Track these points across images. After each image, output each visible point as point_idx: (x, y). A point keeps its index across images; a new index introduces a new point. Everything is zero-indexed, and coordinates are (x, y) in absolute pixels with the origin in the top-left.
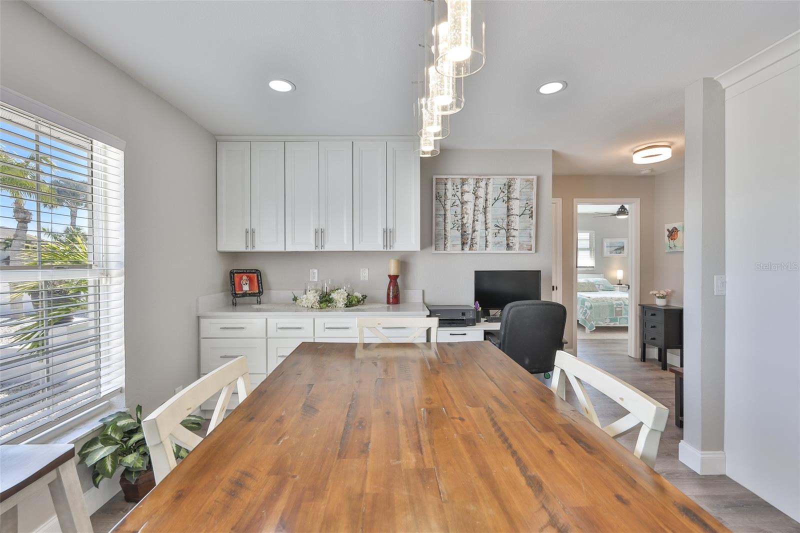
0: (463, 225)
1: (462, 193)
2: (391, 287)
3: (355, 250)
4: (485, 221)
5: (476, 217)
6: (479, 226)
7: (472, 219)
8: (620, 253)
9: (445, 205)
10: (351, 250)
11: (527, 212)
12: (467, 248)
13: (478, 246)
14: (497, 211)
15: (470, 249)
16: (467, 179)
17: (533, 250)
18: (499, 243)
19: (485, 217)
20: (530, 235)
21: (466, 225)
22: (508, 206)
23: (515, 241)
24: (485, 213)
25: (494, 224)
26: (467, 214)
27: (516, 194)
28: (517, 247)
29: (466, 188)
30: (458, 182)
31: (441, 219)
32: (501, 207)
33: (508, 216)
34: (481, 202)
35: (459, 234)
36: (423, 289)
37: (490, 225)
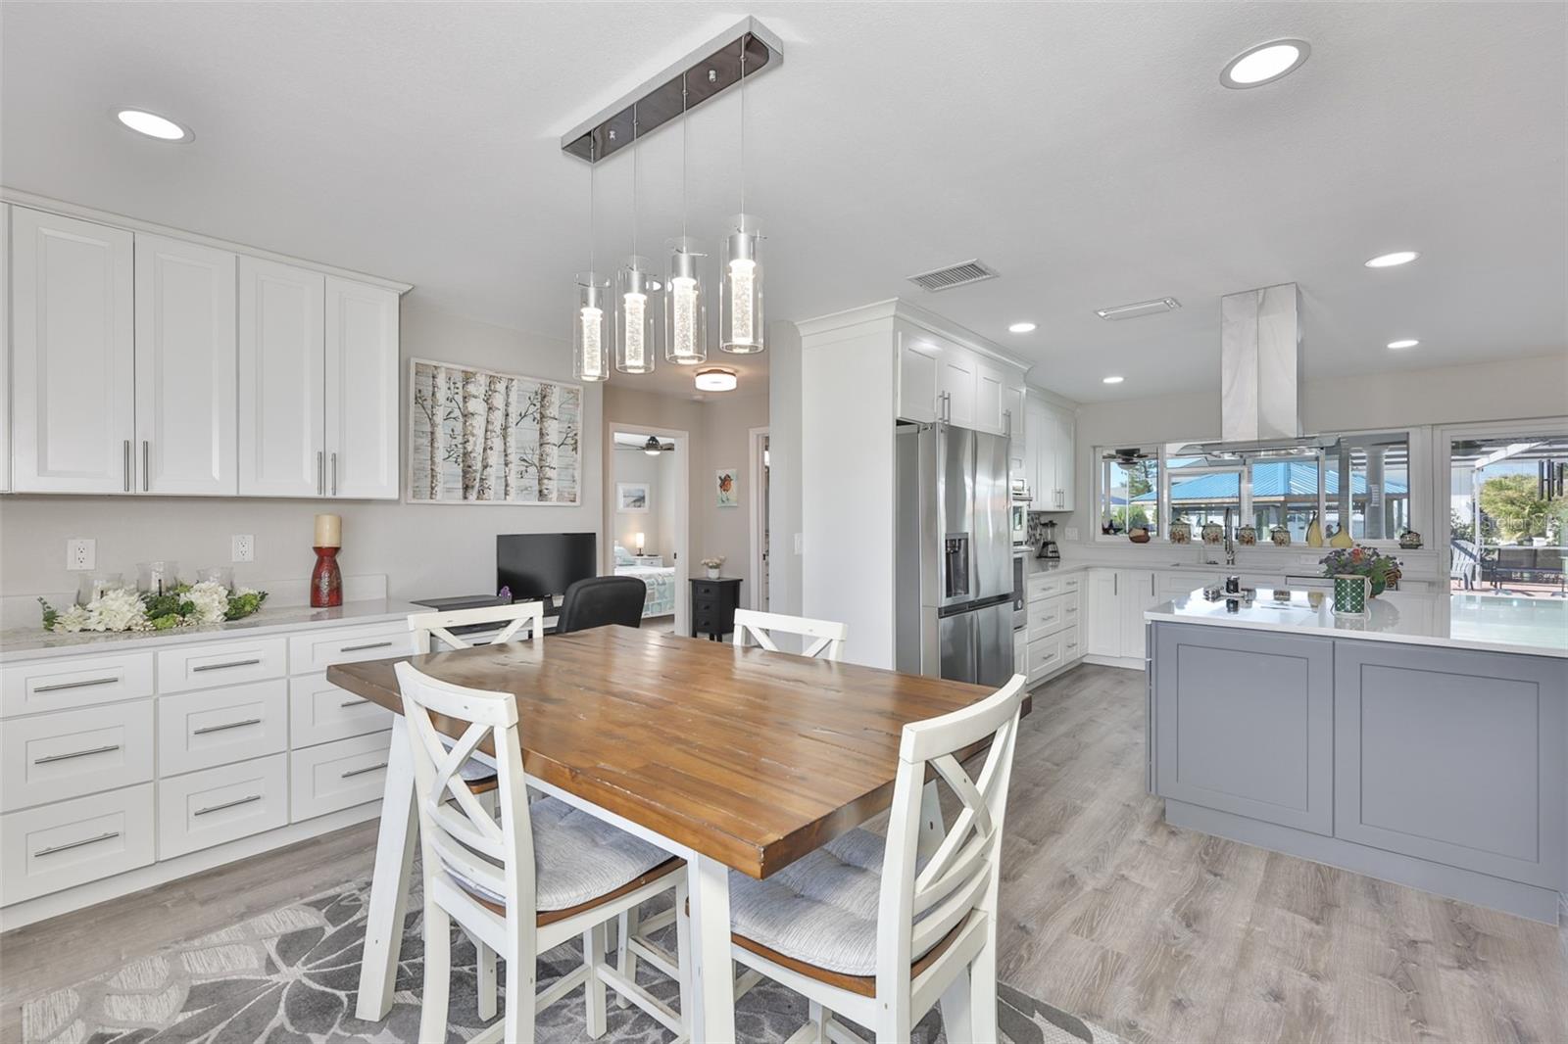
0: (466, 454)
1: (465, 399)
2: (322, 572)
3: (242, 493)
4: (505, 451)
5: (489, 442)
6: (495, 458)
7: (483, 446)
8: (640, 506)
9: (433, 415)
10: (235, 494)
11: (570, 441)
12: (473, 495)
13: (492, 492)
14: (524, 434)
15: (478, 498)
16: (474, 374)
17: (578, 502)
18: (526, 489)
19: (505, 444)
20: (573, 477)
21: (472, 455)
22: (541, 429)
23: (552, 486)
24: (505, 438)
25: (519, 456)
26: (473, 435)
27: (553, 411)
28: (554, 495)
29: (471, 388)
30: (458, 378)
31: (426, 441)
32: (530, 430)
33: (541, 445)
34: (498, 418)
35: (458, 470)
37: (513, 458)
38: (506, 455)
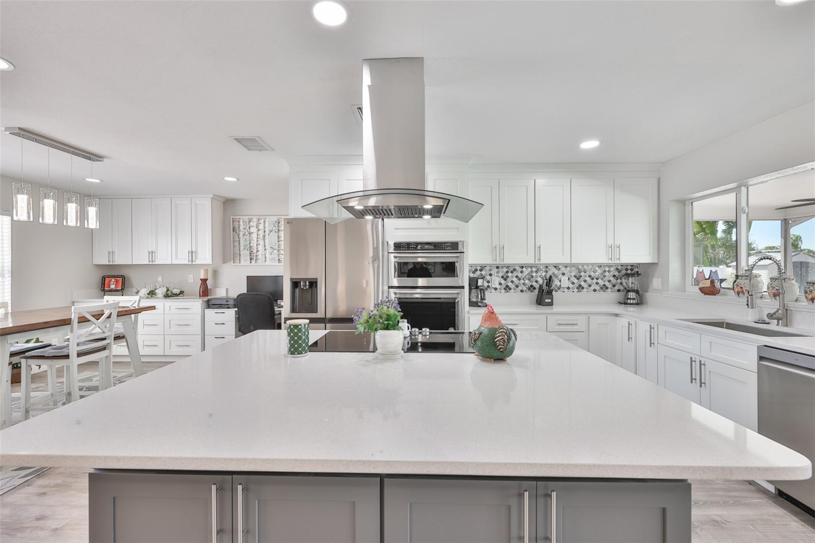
0: (250, 247)
1: (249, 227)
2: (202, 287)
3: (173, 263)
4: (265, 245)
5: (259, 243)
6: (261, 248)
7: (256, 244)
9: (239, 234)
10: (171, 263)
12: (253, 262)
13: (260, 260)
14: (272, 238)
15: (255, 263)
16: (252, 219)
18: (273, 259)
19: (264, 242)
21: (253, 247)
22: (278, 235)
23: (282, 258)
24: (264, 240)
25: (270, 246)
26: (253, 240)
27: (282, 228)
29: (252, 224)
30: (247, 220)
31: (237, 244)
32: (274, 236)
33: (278, 241)
34: (261, 233)
35: (248, 253)
36: (227, 287)
37: (268, 247)
38: (265, 247)
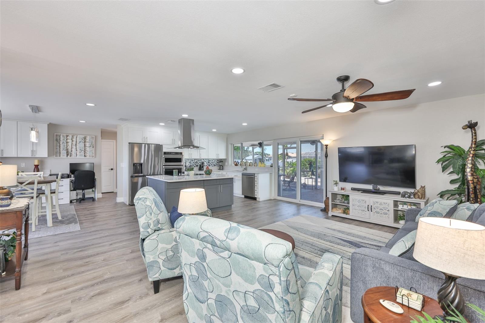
0: (67, 149)
1: (67, 140)
2: (35, 169)
4: (76, 148)
5: (72, 147)
6: (74, 150)
9: (60, 143)
10: (17, 156)
11: (92, 146)
12: (69, 156)
13: (73, 156)
15: (70, 157)
16: (68, 135)
17: (94, 157)
18: (81, 155)
20: (93, 153)
21: (69, 149)
22: (85, 144)
23: (88, 155)
24: (76, 146)
26: (69, 146)
27: (88, 141)
28: (88, 156)
29: (68, 138)
30: (65, 136)
31: (58, 147)
32: (82, 145)
33: (85, 147)
34: (74, 143)
35: (66, 152)
36: (51, 169)
37: (78, 149)
38: (76, 149)
